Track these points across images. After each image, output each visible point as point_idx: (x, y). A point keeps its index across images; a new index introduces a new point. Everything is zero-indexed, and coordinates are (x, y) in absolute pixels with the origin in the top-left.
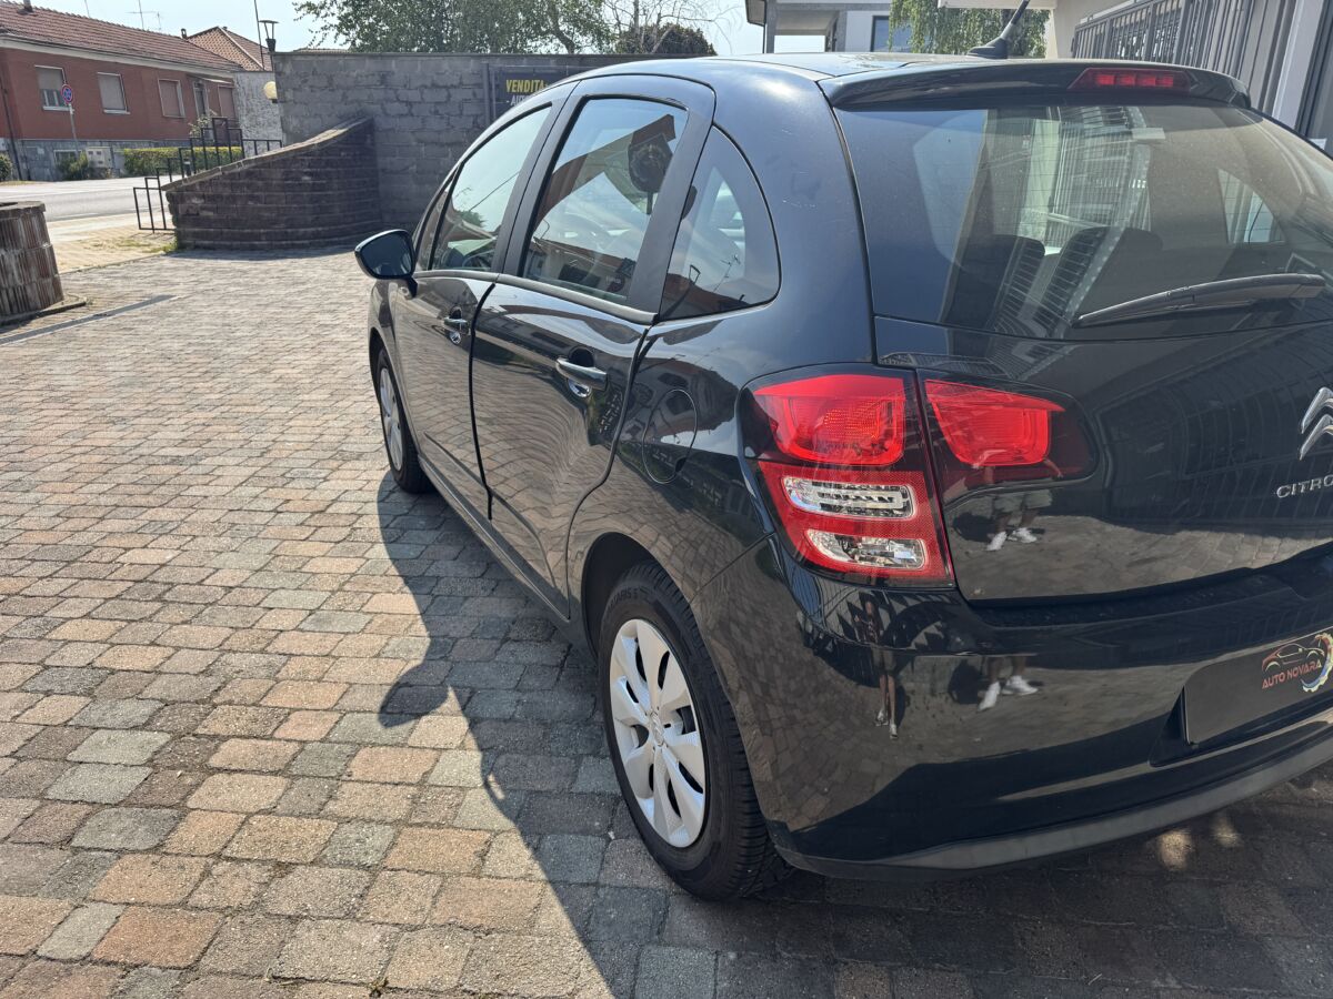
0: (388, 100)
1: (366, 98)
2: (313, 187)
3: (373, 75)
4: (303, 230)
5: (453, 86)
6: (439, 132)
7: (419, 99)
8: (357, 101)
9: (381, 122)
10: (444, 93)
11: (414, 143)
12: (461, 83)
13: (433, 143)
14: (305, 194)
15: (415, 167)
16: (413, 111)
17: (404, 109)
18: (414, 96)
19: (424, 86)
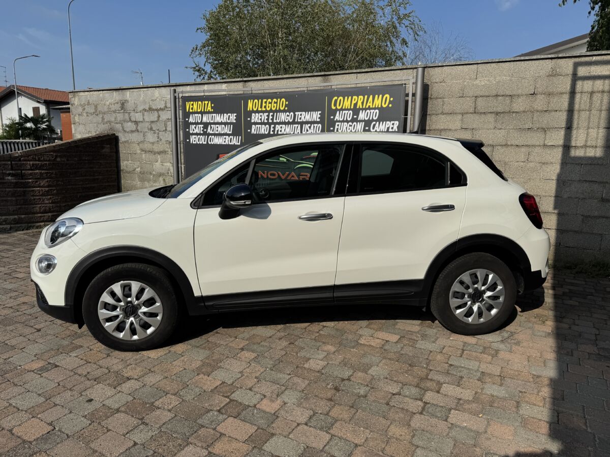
0: (124, 121)
1: (113, 120)
5: (161, 109)
6: (153, 143)
7: (141, 120)
8: (109, 121)
10: (156, 114)
11: (139, 152)
12: (166, 107)
13: (149, 151)
16: (139, 128)
17: (133, 127)
18: (138, 117)
19: (145, 110)
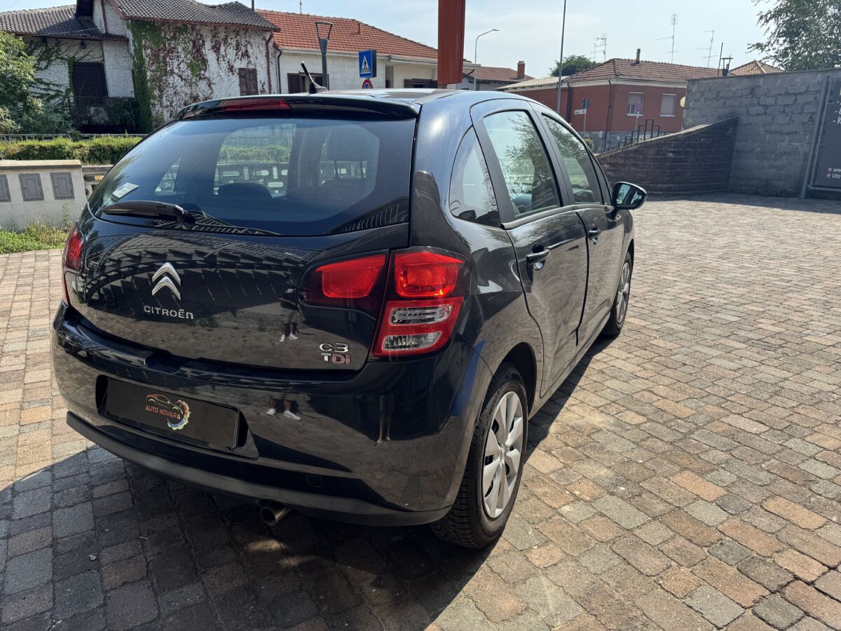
0: (752, 105)
1: (738, 104)
2: (674, 160)
3: (746, 89)
4: (660, 185)
5: (801, 93)
6: (782, 125)
7: (773, 103)
8: (731, 106)
9: (744, 120)
10: (793, 98)
11: (763, 133)
12: (807, 91)
13: (775, 132)
14: (667, 164)
15: (759, 149)
16: (768, 111)
17: (761, 110)
18: (770, 101)
19: (780, 95)
